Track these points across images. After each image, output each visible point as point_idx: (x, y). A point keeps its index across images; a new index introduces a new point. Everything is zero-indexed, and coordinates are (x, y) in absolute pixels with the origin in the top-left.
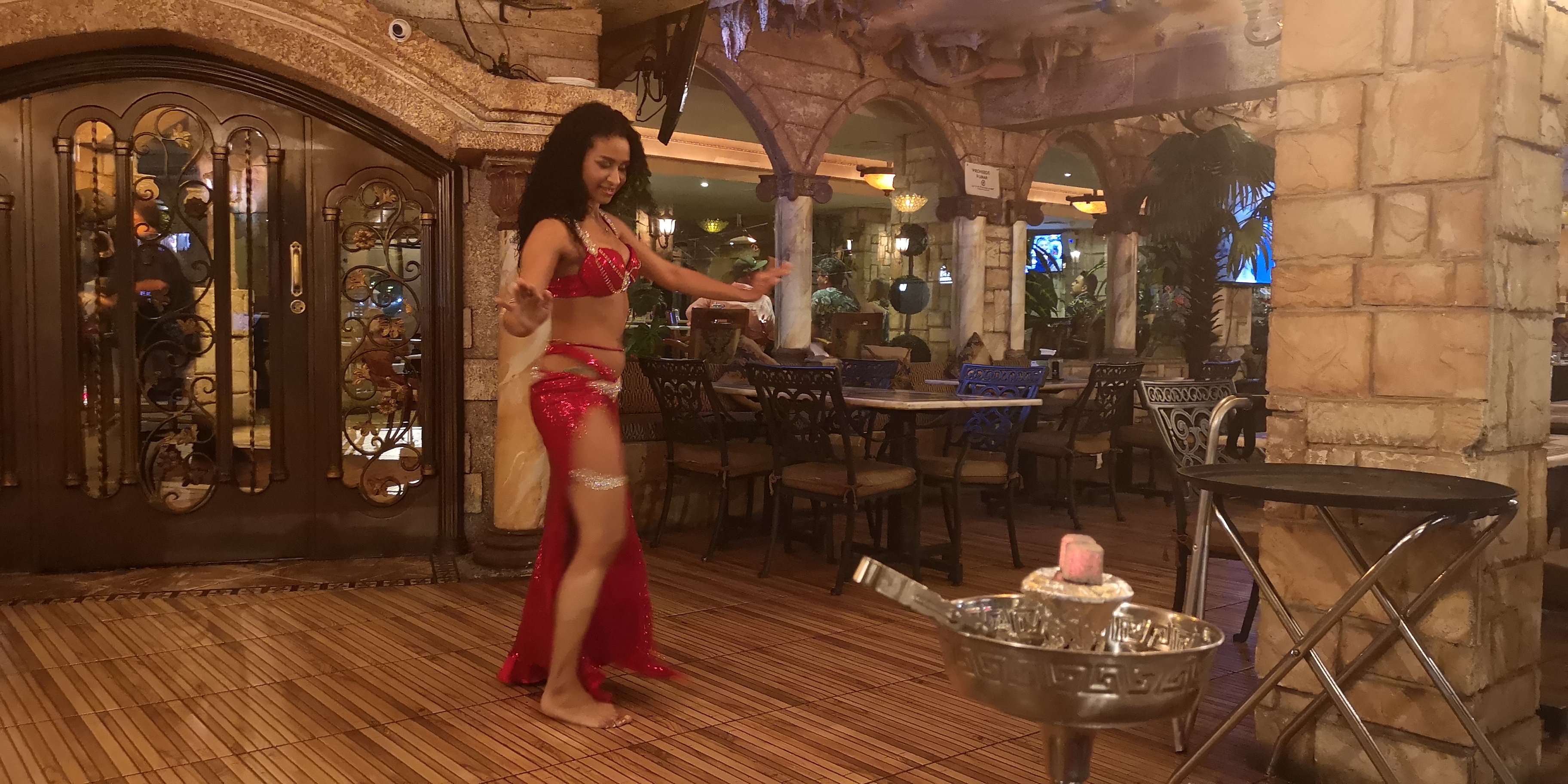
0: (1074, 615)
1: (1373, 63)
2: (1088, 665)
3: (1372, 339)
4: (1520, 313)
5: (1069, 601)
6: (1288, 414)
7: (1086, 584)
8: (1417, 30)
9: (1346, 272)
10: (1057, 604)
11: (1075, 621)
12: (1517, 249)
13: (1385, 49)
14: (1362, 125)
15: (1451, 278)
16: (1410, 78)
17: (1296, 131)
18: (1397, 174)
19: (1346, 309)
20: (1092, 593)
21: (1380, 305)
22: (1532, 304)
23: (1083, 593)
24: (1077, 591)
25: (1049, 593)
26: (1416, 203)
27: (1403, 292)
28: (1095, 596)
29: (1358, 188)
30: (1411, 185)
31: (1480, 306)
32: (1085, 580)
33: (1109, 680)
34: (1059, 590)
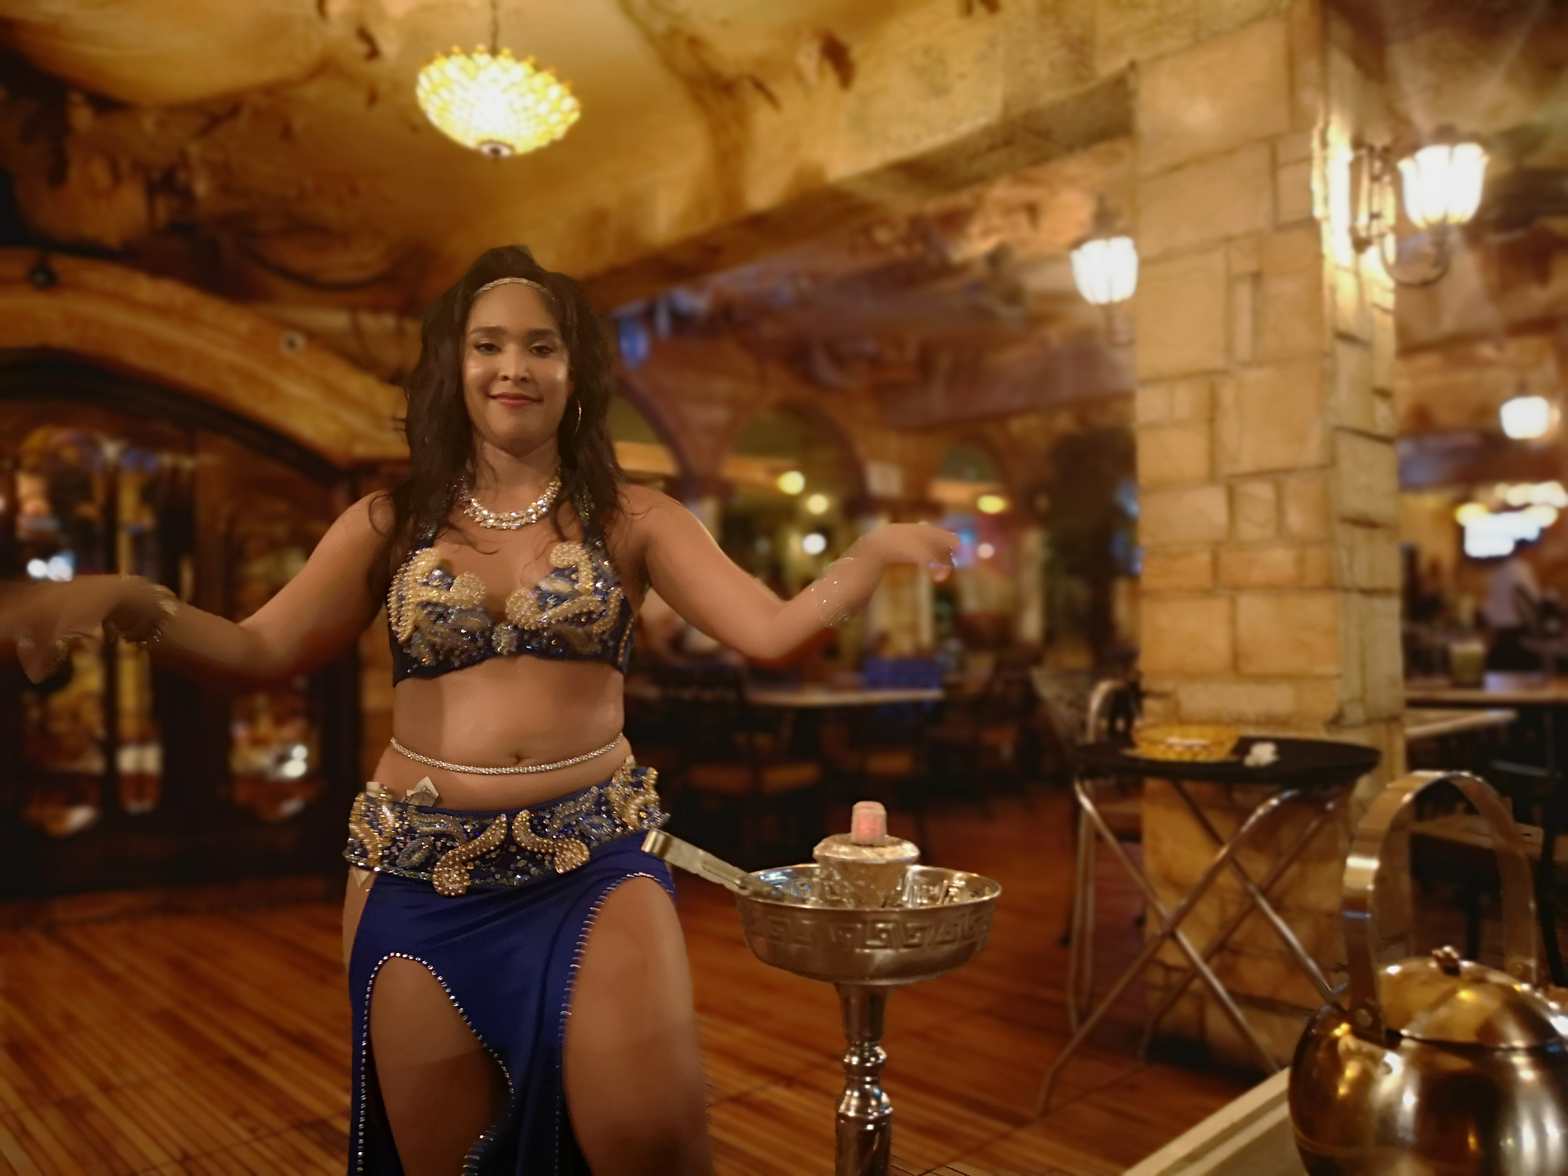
0: (860, 877)
1: (1218, 362)
2: (864, 922)
3: (1233, 622)
4: (1368, 593)
5: (854, 863)
6: (1161, 696)
7: (871, 846)
8: (1257, 331)
9: (1204, 558)
10: (844, 866)
11: (861, 883)
12: (1360, 534)
13: (1229, 348)
14: (1211, 420)
15: (1301, 561)
16: (1252, 375)
17: (1153, 427)
18: (1246, 464)
19: (1207, 593)
20: (874, 854)
21: (1237, 588)
22: (1379, 583)
23: (868, 855)
24: (861, 852)
25: (836, 856)
26: (1263, 491)
27: (1257, 575)
28: (878, 857)
29: (1212, 477)
30: (1260, 475)
31: (1330, 586)
32: (869, 842)
33: (884, 936)
34: (845, 853)
